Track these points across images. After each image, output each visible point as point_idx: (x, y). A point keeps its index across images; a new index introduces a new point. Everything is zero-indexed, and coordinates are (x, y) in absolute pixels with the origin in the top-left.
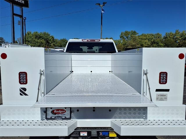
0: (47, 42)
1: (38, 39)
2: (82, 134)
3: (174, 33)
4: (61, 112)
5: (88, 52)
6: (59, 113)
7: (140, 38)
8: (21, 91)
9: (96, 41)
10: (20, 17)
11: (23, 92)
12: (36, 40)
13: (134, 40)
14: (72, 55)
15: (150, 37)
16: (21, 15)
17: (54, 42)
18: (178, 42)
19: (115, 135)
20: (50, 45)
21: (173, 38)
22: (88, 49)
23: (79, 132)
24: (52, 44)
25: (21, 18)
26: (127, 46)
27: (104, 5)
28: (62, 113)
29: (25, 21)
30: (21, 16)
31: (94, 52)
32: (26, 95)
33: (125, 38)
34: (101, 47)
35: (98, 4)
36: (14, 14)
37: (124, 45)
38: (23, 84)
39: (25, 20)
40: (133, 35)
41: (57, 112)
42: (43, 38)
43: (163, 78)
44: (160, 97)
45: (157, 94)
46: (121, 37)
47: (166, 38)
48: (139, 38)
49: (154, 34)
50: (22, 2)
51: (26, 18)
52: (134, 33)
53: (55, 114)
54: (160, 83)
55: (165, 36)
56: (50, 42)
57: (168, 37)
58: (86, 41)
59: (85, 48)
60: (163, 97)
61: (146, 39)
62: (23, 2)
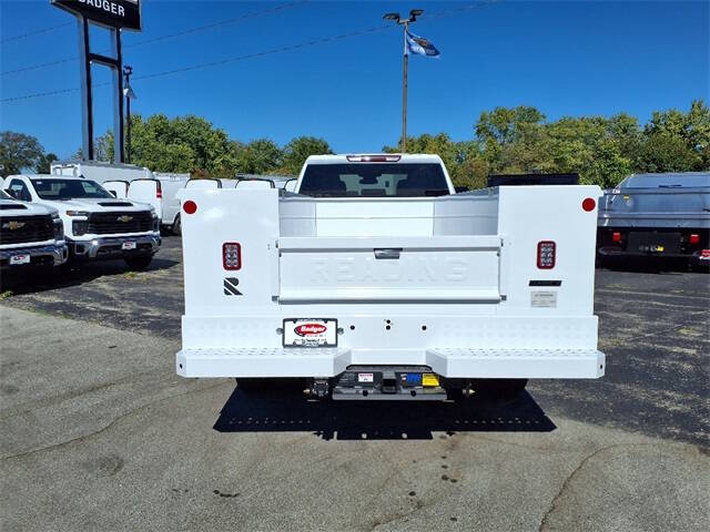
0: (202, 153)
1: (167, 143)
2: (361, 379)
3: (684, 112)
4: (315, 330)
5: (366, 194)
6: (312, 333)
7: (552, 133)
8: (226, 284)
9: (388, 159)
10: (112, 67)
11: (231, 287)
12: (160, 146)
13: (531, 140)
14: (318, 204)
15: (593, 129)
16: (116, 58)
17: (227, 152)
18: (701, 149)
19: (435, 382)
20: (213, 166)
21: (681, 133)
22: (361, 182)
23: (357, 373)
24: (218, 161)
25: (117, 71)
26: (505, 165)
27: (413, 20)
28: (318, 332)
29: (127, 78)
30: (116, 63)
31: (381, 194)
32: (237, 293)
33: (496, 133)
34: (405, 177)
35: (391, 15)
36: (90, 57)
37: (492, 162)
38: (233, 268)
39: (127, 75)
40: (524, 124)
41: (308, 329)
42: (183, 140)
43: (546, 254)
44: (539, 299)
45: (532, 293)
46: (479, 132)
47: (652, 131)
48: (548, 134)
49: (607, 119)
50: (117, 11)
51: (130, 69)
52: (531, 115)
53: (304, 334)
54: (539, 266)
55: (650, 124)
56: (212, 154)
57: (663, 128)
58: (359, 159)
59: (352, 181)
60: (546, 299)
61: (575, 138)
62: (121, 10)
